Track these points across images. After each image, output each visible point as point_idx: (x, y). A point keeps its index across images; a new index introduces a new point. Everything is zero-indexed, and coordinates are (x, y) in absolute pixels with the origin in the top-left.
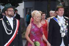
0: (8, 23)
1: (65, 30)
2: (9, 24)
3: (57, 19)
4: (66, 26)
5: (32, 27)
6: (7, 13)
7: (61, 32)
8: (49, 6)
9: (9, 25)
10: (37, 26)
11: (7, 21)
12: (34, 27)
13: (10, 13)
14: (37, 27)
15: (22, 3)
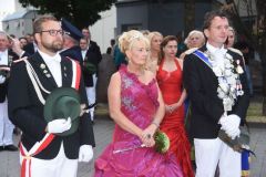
0: (45, 72)
1: (232, 89)
2: (49, 72)
3: (206, 55)
4: (236, 76)
5: (123, 83)
6: (39, 41)
7: (221, 95)
8: (190, 18)
9: (48, 76)
10: (140, 79)
11: (42, 66)
12: (129, 83)
13: (50, 39)
14: (138, 82)
15: (109, 9)
